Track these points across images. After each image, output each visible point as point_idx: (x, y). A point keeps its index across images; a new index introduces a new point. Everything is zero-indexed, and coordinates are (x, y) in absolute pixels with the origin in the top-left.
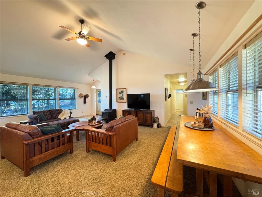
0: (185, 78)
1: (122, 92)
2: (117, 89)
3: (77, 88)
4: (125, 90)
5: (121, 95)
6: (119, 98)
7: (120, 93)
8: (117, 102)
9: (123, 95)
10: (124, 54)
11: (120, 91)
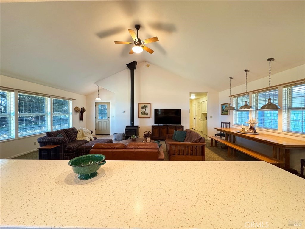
0: (196, 96)
1: (145, 107)
2: (139, 103)
3: (73, 99)
4: (149, 104)
5: (144, 110)
6: (141, 113)
7: (142, 108)
8: (139, 117)
9: (146, 110)
10: (148, 66)
11: (142, 106)
